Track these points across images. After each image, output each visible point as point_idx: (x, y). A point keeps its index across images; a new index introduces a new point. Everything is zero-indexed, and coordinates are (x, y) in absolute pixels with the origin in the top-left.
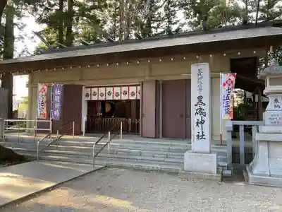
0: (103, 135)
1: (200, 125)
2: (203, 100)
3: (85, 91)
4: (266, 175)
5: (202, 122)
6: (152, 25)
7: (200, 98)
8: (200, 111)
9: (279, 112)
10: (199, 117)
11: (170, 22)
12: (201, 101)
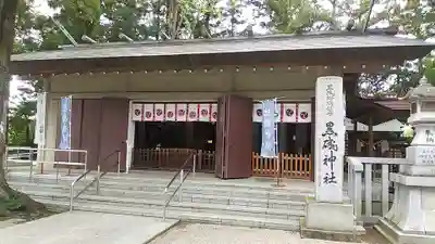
0: (175, 173)
1: (329, 163)
2: (333, 128)
3: (133, 107)
4: (419, 233)
5: (333, 159)
6: (210, 22)
7: (330, 125)
8: (330, 144)
9: (431, 148)
10: (328, 152)
11: (234, 21)
12: (330, 129)
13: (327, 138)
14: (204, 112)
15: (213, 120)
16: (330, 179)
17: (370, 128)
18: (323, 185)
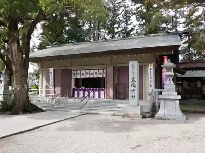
3: (73, 72)
7: (133, 78)
10: (132, 88)
11: (127, 24)
15: (104, 76)
16: (134, 97)
18: (131, 99)
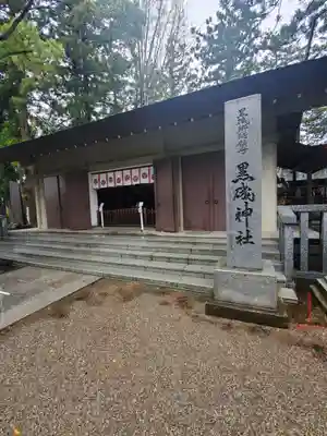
1: (243, 219)
3: (92, 178)
5: (248, 212)
7: (243, 166)
12: (243, 172)
13: (239, 185)
14: (144, 176)
15: (152, 181)
16: (244, 239)
17: (309, 177)
18: (236, 247)
